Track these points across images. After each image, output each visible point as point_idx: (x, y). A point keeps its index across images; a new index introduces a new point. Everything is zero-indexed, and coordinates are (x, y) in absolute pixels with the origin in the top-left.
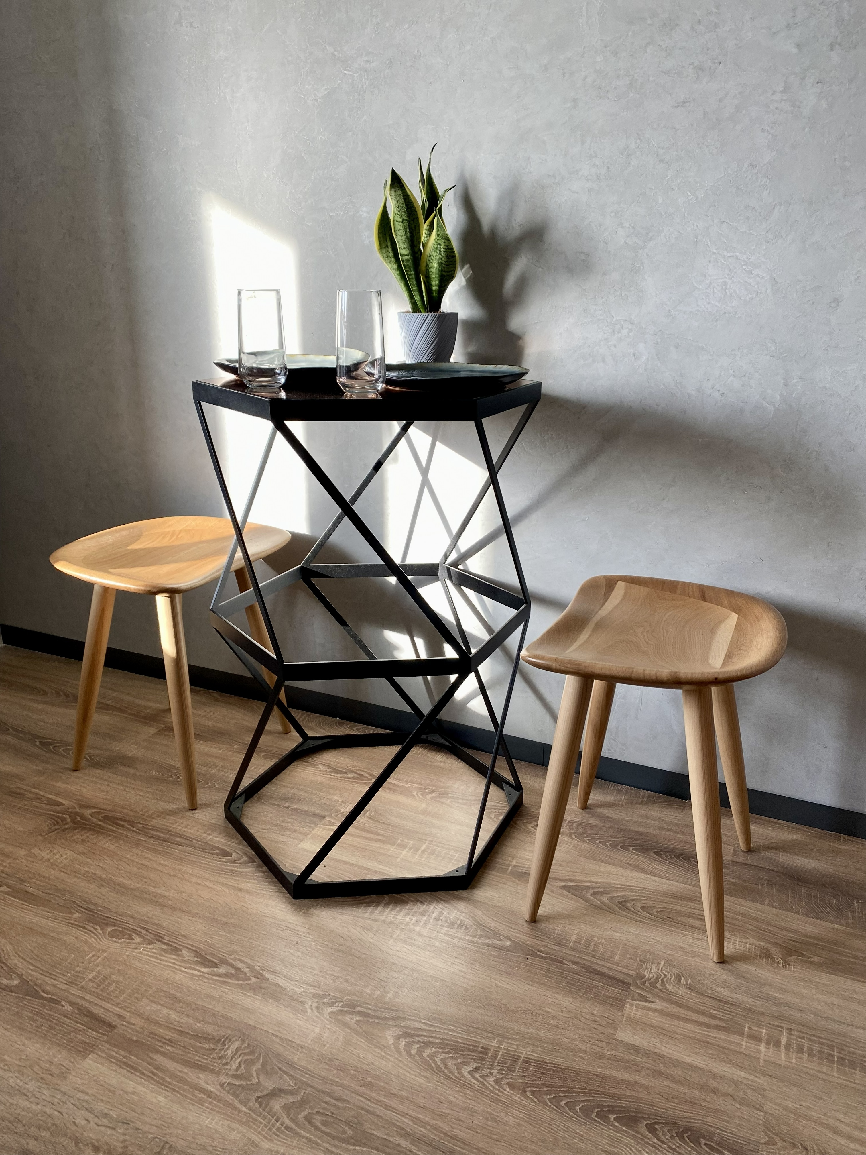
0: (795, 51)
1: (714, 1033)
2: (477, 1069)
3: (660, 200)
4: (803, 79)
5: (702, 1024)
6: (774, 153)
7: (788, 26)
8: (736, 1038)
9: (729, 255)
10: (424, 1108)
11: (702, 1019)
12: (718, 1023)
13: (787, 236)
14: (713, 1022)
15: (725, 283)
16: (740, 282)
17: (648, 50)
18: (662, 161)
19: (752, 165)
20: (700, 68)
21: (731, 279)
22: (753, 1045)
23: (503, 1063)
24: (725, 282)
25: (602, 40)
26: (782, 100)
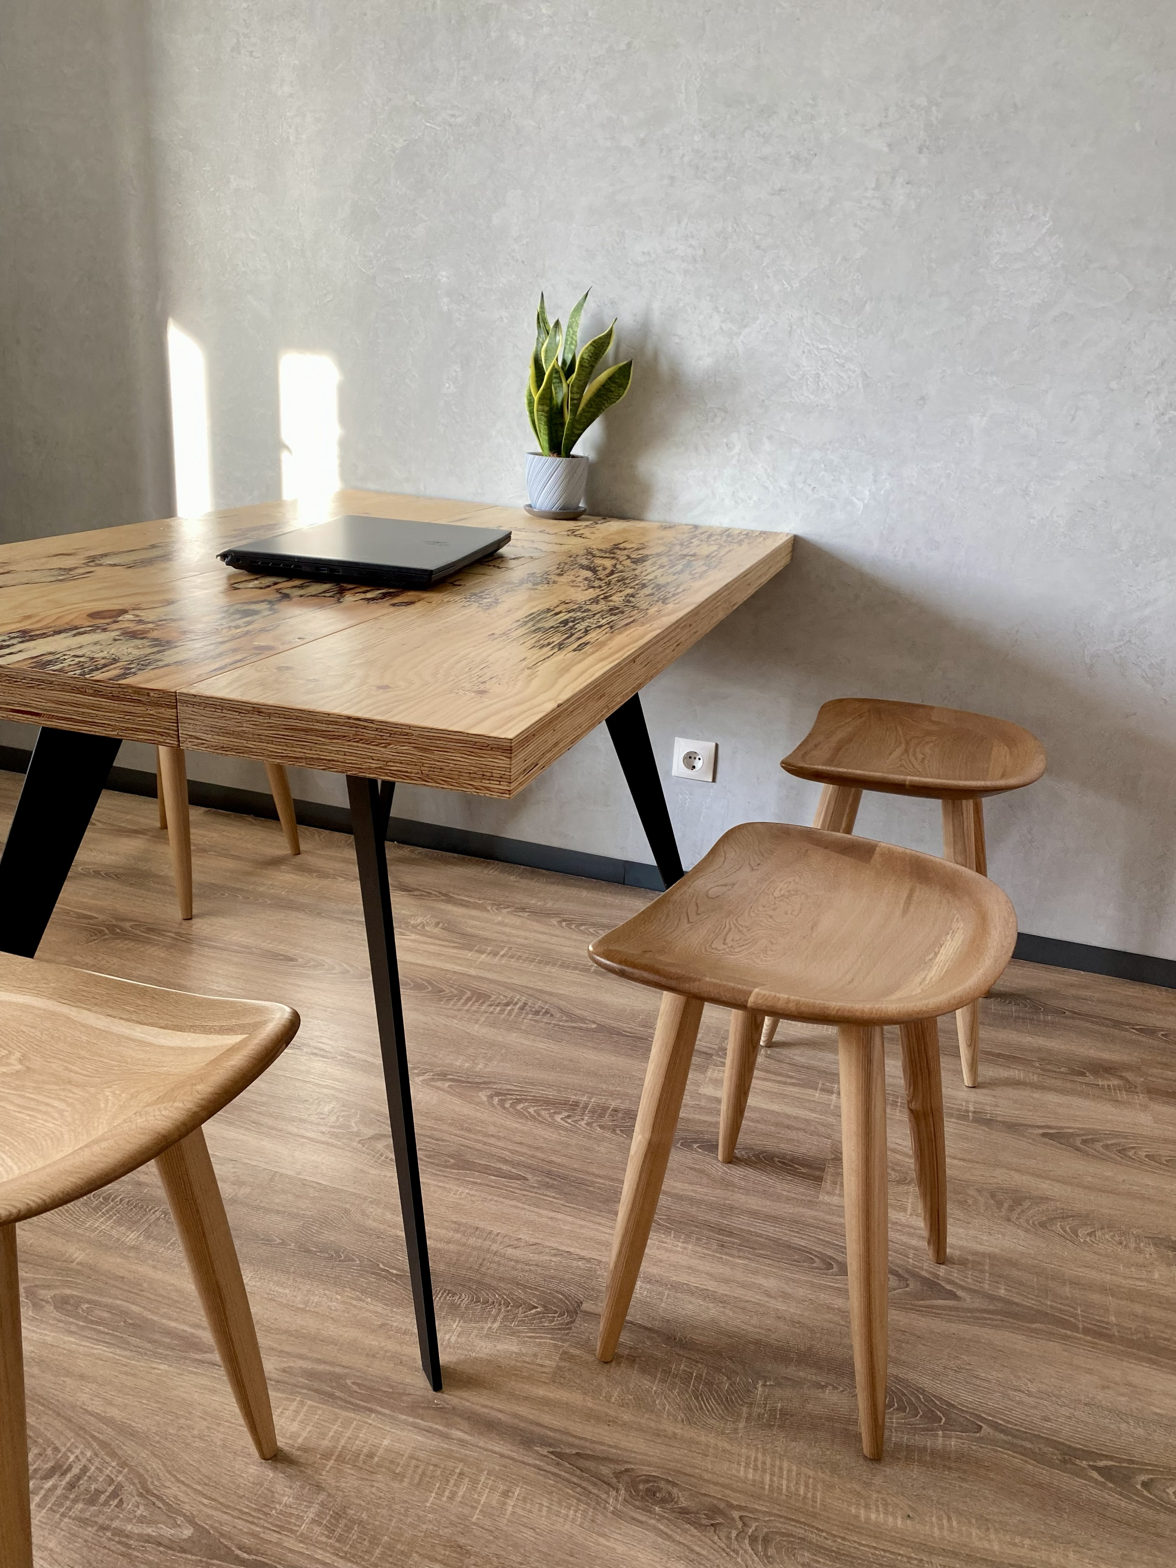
0: (886, 149)
1: (791, 1088)
2: (569, 1117)
3: (756, 287)
4: (893, 178)
5: (779, 1082)
6: (866, 249)
7: (880, 125)
8: (810, 1091)
9: (821, 346)
10: (521, 1143)
11: (779, 1078)
12: (794, 1081)
13: (877, 331)
14: (789, 1080)
15: (818, 376)
16: (832, 375)
17: (746, 135)
18: (758, 247)
19: (845, 259)
20: (797, 158)
21: (823, 371)
22: (825, 1096)
23: (593, 1112)
24: (818, 374)
25: (700, 119)
26: (874, 197)
